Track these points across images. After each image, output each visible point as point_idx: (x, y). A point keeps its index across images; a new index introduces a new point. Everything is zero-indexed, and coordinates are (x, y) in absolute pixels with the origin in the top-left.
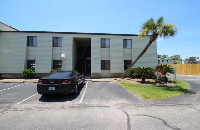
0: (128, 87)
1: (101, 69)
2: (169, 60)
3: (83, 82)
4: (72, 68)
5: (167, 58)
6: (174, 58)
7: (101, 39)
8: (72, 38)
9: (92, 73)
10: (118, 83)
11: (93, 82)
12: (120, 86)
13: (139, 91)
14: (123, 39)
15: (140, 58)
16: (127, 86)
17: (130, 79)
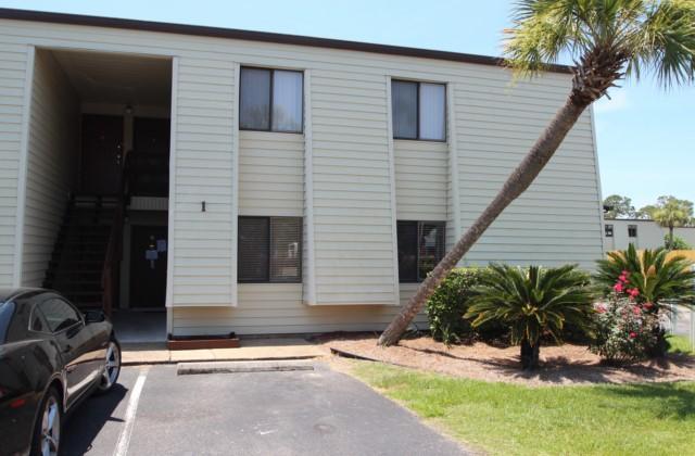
0: (436, 407)
1: (241, 280)
2: (641, 228)
3: (103, 380)
4: (24, 273)
5: (626, 217)
6: (663, 212)
7: (243, 68)
8: (32, 52)
9: (174, 309)
10: (365, 381)
11: (182, 372)
12: (380, 397)
13: (516, 431)
14: (395, 81)
15: (507, 209)
16: (431, 400)
17: (443, 347)
